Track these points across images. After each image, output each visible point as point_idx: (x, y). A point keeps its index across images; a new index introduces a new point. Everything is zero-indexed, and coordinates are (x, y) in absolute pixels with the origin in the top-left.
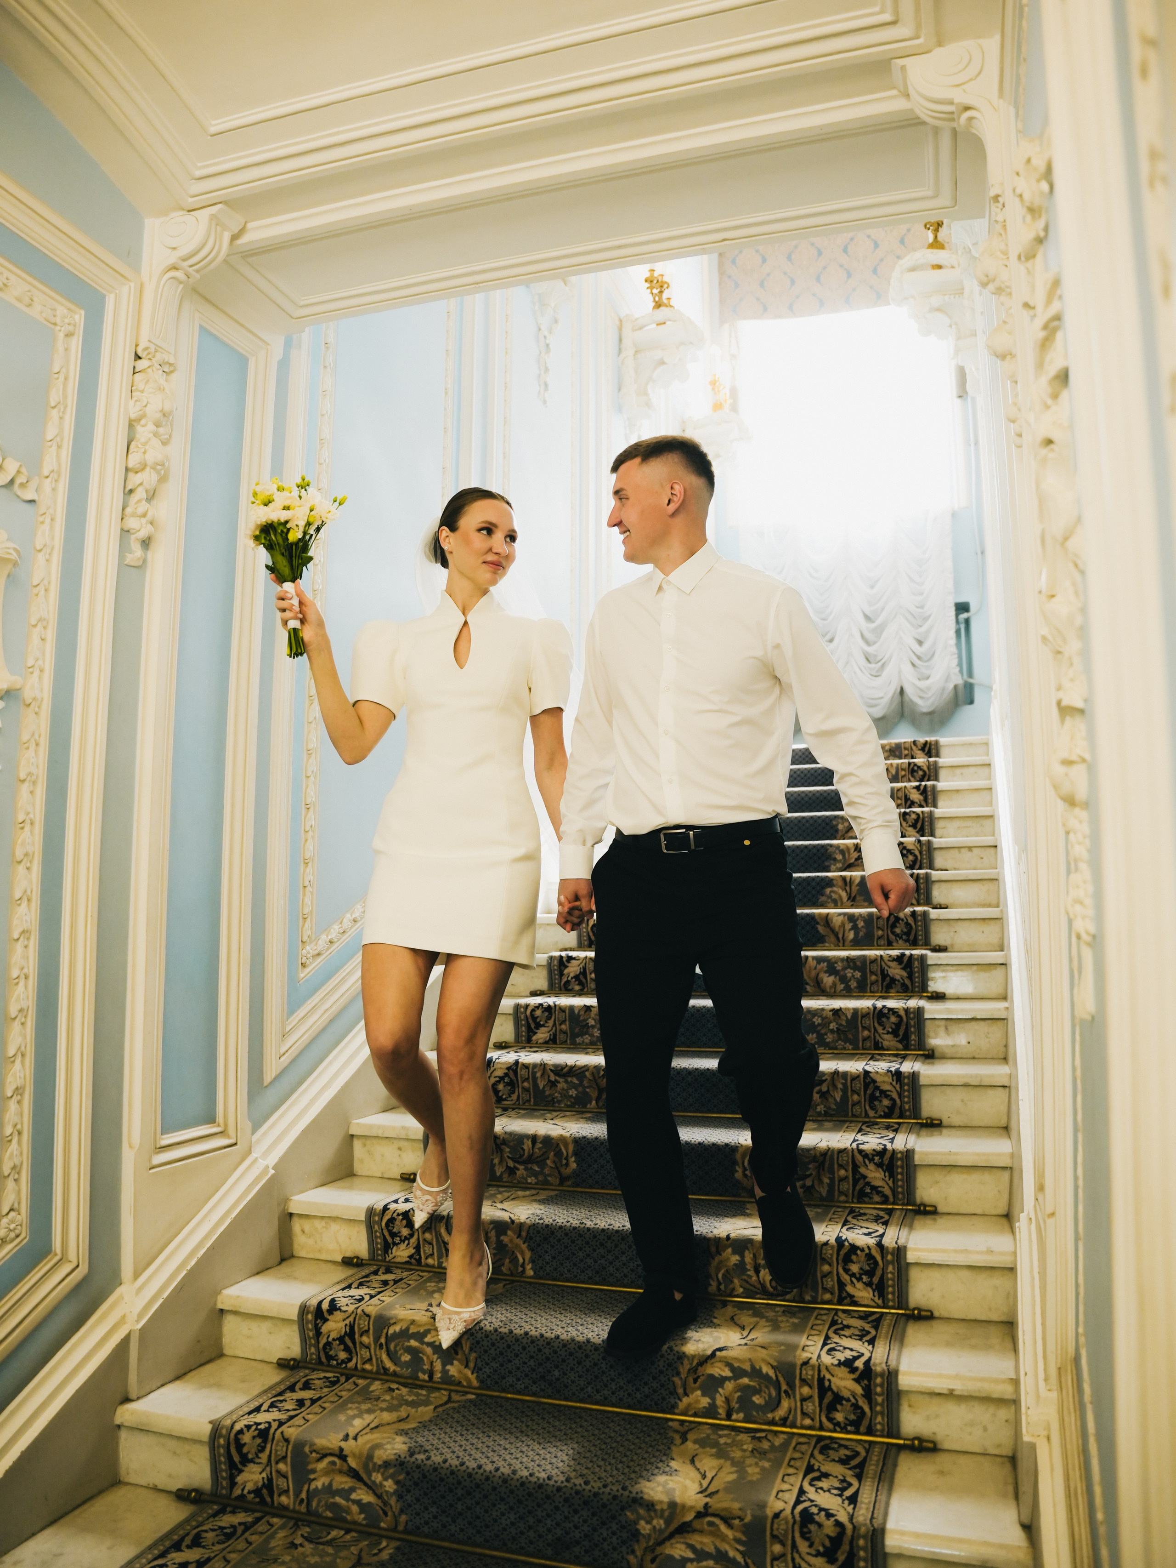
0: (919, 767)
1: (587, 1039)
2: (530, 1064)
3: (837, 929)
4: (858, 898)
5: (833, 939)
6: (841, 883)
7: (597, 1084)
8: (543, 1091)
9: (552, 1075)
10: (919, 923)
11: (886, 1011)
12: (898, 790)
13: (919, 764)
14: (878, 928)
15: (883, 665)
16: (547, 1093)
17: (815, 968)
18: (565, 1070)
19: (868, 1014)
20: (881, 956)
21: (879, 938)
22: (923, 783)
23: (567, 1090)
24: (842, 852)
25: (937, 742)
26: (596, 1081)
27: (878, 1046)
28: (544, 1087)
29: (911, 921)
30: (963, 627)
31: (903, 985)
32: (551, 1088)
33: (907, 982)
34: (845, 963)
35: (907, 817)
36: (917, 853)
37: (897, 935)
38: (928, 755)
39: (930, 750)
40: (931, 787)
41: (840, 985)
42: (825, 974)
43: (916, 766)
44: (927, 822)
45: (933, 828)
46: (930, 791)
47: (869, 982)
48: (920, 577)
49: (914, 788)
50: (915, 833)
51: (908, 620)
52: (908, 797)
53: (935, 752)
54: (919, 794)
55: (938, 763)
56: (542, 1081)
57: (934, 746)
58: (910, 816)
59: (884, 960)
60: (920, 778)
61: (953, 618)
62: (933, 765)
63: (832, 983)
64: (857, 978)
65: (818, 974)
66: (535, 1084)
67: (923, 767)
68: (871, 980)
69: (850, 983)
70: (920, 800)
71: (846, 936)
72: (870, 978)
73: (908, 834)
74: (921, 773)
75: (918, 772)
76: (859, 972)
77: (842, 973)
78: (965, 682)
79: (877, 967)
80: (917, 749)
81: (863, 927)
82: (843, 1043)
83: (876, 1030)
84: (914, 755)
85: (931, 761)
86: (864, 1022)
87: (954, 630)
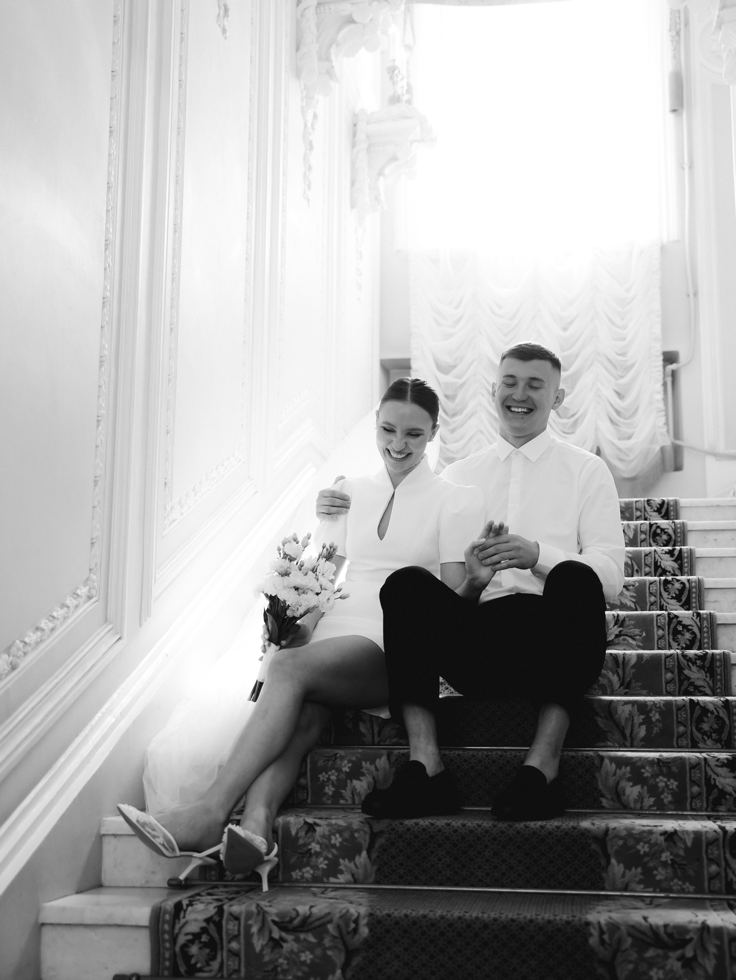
0: (663, 530)
1: (308, 872)
2: (240, 914)
3: (623, 723)
4: (633, 685)
5: (617, 736)
6: (613, 664)
7: (345, 944)
8: (261, 955)
9: (275, 929)
12: (646, 555)
13: (663, 527)
14: (679, 723)
16: (267, 958)
17: (615, 774)
18: (296, 922)
19: (716, 840)
20: (705, 759)
21: (680, 736)
22: (678, 548)
25: (676, 503)
26: (342, 938)
27: (731, 888)
28: (262, 949)
29: (723, 714)
30: (669, 380)
32: (273, 949)
34: (655, 768)
35: (669, 586)
36: (696, 630)
37: (704, 733)
38: (666, 516)
39: (667, 510)
40: (684, 553)
41: (649, 798)
42: (627, 782)
43: (656, 529)
44: (695, 593)
45: (702, 602)
46: (687, 557)
47: (689, 794)
48: (623, 319)
49: (666, 553)
50: (680, 607)
51: (606, 369)
52: (659, 564)
53: (674, 513)
54: (672, 561)
55: (687, 526)
56: (259, 939)
57: (673, 506)
58: (673, 585)
59: (709, 766)
60: (663, 543)
61: (661, 368)
62: (680, 528)
63: (637, 796)
64: (672, 789)
65: (618, 782)
66: (249, 944)
67: (666, 530)
68: (691, 793)
69: (662, 797)
70: (674, 568)
71: (634, 732)
72: (690, 790)
73: (671, 607)
74: (665, 537)
75: (661, 537)
76: (675, 781)
77: (651, 781)
78: (673, 444)
79: (699, 775)
80: (652, 510)
81: (657, 720)
82: (680, 883)
83: (727, 864)
84: (651, 516)
85: (673, 523)
86: (709, 851)
87: (661, 382)
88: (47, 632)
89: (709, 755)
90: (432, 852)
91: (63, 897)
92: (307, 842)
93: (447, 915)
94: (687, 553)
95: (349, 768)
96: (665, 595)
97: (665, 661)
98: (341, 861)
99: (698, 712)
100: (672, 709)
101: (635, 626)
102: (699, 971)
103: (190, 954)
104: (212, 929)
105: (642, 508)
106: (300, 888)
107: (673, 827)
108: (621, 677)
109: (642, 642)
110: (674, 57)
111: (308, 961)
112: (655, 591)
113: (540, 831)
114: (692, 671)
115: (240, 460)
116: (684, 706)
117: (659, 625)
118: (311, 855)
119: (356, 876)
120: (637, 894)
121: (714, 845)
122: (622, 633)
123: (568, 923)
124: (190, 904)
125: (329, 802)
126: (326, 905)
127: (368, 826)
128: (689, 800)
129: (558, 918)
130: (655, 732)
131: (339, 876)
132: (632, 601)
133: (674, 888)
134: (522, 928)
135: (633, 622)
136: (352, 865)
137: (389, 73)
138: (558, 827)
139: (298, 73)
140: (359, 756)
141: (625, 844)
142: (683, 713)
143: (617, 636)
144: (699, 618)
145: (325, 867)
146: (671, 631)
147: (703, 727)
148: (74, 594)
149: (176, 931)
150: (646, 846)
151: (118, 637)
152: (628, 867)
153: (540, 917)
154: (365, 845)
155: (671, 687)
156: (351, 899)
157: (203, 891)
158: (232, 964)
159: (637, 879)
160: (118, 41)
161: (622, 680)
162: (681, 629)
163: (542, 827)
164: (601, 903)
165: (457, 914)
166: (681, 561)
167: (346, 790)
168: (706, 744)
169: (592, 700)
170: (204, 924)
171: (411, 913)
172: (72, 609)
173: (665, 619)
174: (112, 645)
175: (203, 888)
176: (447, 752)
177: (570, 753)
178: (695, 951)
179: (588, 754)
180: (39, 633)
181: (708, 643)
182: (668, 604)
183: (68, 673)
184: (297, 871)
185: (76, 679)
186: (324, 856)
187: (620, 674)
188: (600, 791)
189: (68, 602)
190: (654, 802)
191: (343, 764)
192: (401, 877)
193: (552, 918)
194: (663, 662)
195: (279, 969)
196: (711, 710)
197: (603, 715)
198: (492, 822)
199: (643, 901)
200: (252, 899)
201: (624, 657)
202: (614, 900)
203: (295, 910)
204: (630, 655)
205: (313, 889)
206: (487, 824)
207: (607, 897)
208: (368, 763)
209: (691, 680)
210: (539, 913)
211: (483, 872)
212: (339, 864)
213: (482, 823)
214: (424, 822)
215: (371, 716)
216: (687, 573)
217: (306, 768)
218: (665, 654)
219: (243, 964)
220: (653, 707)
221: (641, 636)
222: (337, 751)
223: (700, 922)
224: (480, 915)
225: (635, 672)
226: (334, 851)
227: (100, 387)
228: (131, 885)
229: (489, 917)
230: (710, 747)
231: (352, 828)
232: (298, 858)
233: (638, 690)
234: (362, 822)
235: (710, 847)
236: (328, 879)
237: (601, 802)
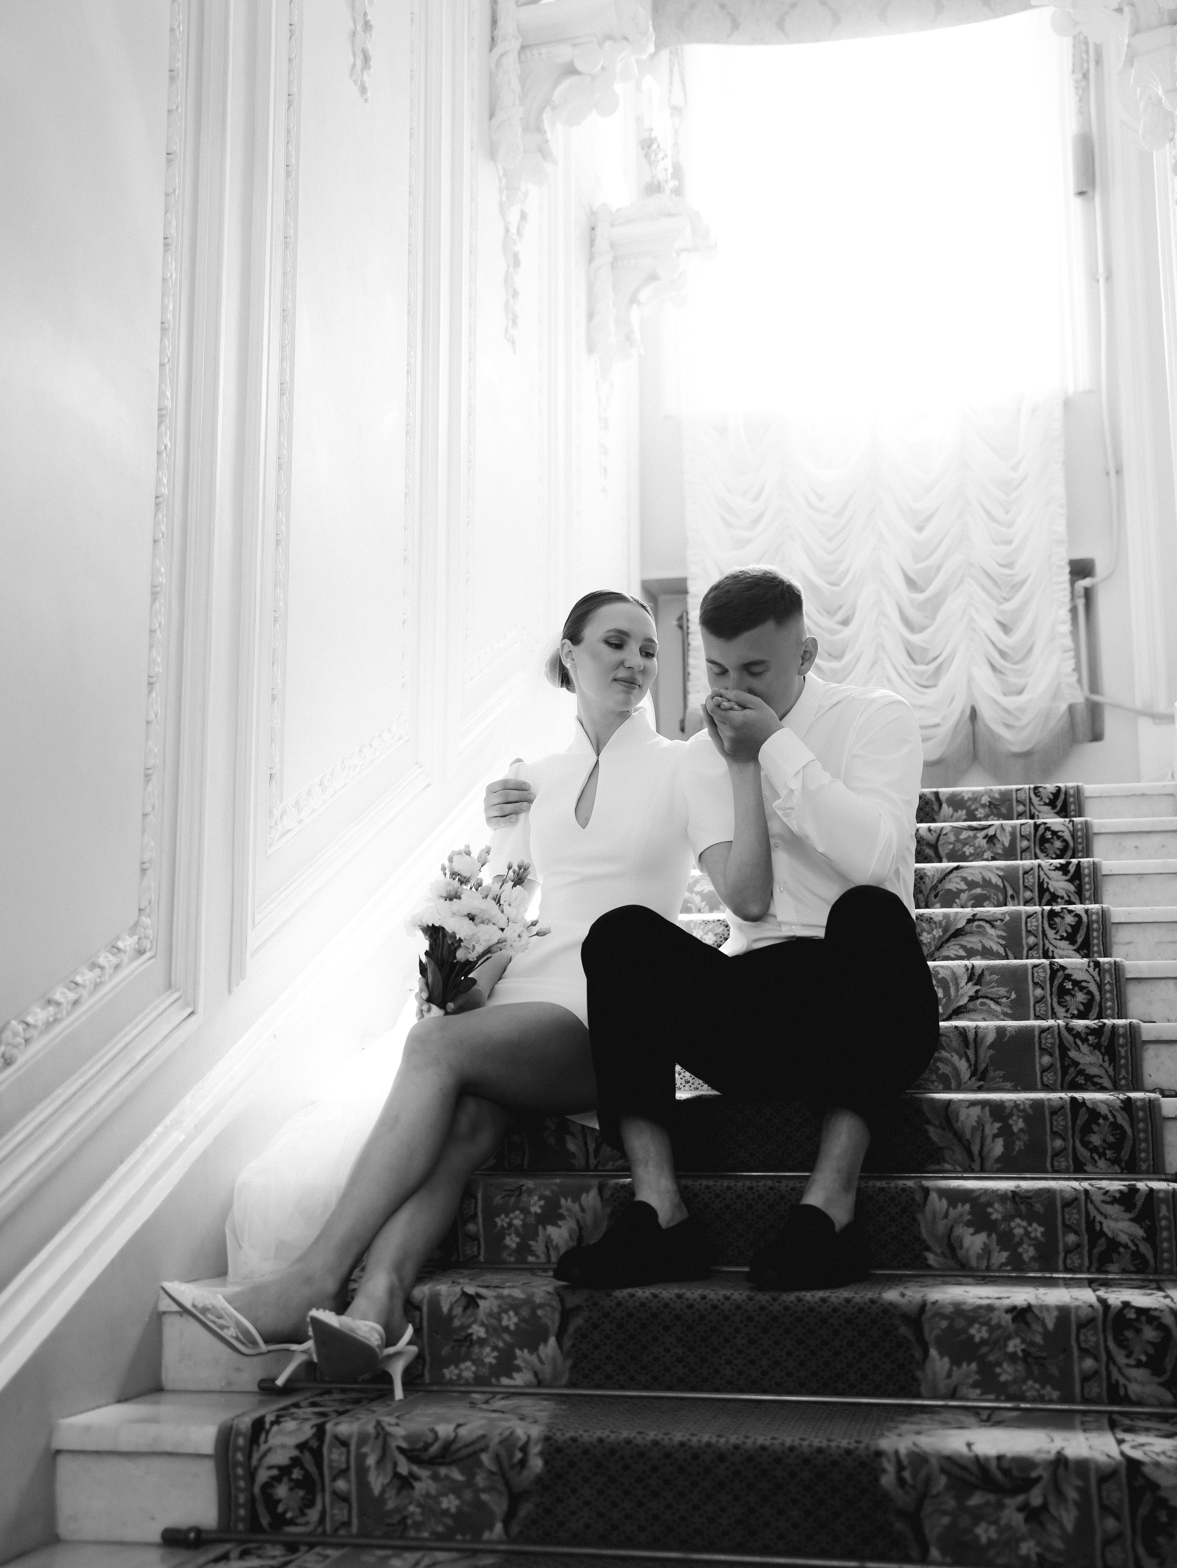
0: (1054, 833)
1: (468, 1370)
2: (350, 1436)
3: (968, 1136)
4: (991, 1074)
5: (959, 1154)
6: (956, 1043)
7: (507, 1483)
8: (381, 1499)
9: (402, 1460)
10: (1141, 1125)
11: (1132, 1315)
12: (1026, 873)
13: (1055, 828)
14: (1055, 1134)
15: (939, 668)
16: (390, 1505)
17: (946, 1215)
18: (434, 1449)
19: (1093, 1320)
20: (1086, 1192)
21: (1056, 1154)
22: (1075, 861)
23: (436, 1498)
24: (944, 983)
25: (1078, 791)
26: (504, 1475)
27: (1116, 1394)
28: (383, 1491)
29: (1122, 1119)
30: (1081, 603)
31: (1137, 1255)
32: (399, 1490)
33: (1145, 1249)
34: (1009, 1205)
35: (1057, 920)
36: (1093, 988)
37: (1094, 1150)
38: (1063, 812)
39: (1065, 803)
40: (1084, 868)
41: (999, 1252)
42: (965, 1228)
43: (1045, 832)
44: (1097, 930)
45: (1108, 944)
46: (1089, 875)
47: (1061, 1246)
48: (1007, 512)
49: (1057, 869)
50: (1074, 952)
51: (983, 588)
52: (1045, 886)
53: (1075, 807)
54: (1066, 880)
55: (1092, 826)
56: (378, 1476)
57: (1073, 796)
58: (1063, 918)
59: (1092, 1202)
60: (1056, 854)
61: (1067, 585)
62: (1082, 830)
63: (982, 1249)
64: (1035, 1239)
65: (952, 1228)
66: (363, 1484)
67: (1060, 834)
68: (1065, 1244)
69: (1020, 1250)
70: (1070, 892)
71: (986, 1150)
72: (1063, 1240)
73: (1061, 952)
74: (1058, 844)
75: (1052, 843)
76: (1040, 1225)
77: (1003, 1227)
78: (1087, 700)
79: (1077, 1216)
80: (1042, 803)
81: (1021, 1130)
82: (1037, 1386)
83: (1110, 1357)
84: (1040, 812)
85: (1071, 823)
86: (1082, 1338)
87: (1067, 607)
88: (65, 1007)
89: (1092, 1186)
90: (655, 1339)
91: (93, 1409)
92: (466, 1324)
93: (663, 1439)
94: (1089, 868)
95: (541, 1207)
96: (1051, 933)
97: (1040, 1037)
98: (518, 1352)
99: (1083, 1116)
100: (1043, 1113)
101: (999, 983)
102: (1052, 1528)
103: (275, 1497)
104: (307, 1459)
105: (1025, 800)
106: (455, 1394)
107: (1026, 1300)
108: (973, 1062)
109: (1010, 1008)
110: (1081, 112)
111: (453, 1510)
112: (1035, 928)
113: (820, 1306)
114: (1081, 1052)
115: (401, 738)
116: (1062, 1107)
117: (1036, 980)
118: (472, 1343)
119: (540, 1376)
120: (969, 1404)
121: (1089, 1327)
122: (980, 994)
123: (848, 1452)
124: (277, 1422)
125: (512, 1259)
126: (483, 1422)
127: (557, 1299)
128: (1062, 1255)
129: (834, 1444)
130: (1017, 1148)
131: (515, 1375)
132: (1000, 944)
133: (1028, 1394)
134: (778, 1461)
135: (995, 977)
136: (534, 1359)
137: (643, 148)
138: (848, 1301)
139: (492, 153)
140: (556, 1188)
141: (951, 1326)
142: (1060, 1118)
143: (972, 999)
144: (1097, 970)
145: (494, 1361)
146: (1055, 990)
147: (1092, 1139)
148: (113, 947)
149: (254, 1462)
150: (984, 1329)
151: (189, 1010)
152: (956, 1362)
153: (805, 1443)
154: (554, 1327)
155: (1049, 1078)
156: (525, 1412)
157: (306, 1399)
158: (339, 1513)
159: (971, 1381)
160: (177, 108)
161: (973, 1068)
162: (1071, 987)
163: (823, 1300)
164: (912, 1419)
165: (678, 1437)
166: (1080, 880)
167: (537, 1241)
168: (1097, 1167)
169: (921, 1100)
170: (295, 1453)
171: (608, 1437)
172: (109, 971)
173: (1045, 971)
174: (179, 1024)
175: (308, 1395)
176: (690, 1183)
177: (878, 1184)
178: (1045, 1497)
179: (904, 1184)
180: (51, 1009)
181: (1112, 1008)
182: (1056, 947)
183: (102, 1068)
184: (452, 1367)
185: (116, 1077)
186: (491, 1343)
187: (970, 1057)
188: (924, 1241)
189: (101, 960)
190: (1008, 1258)
191: (532, 1202)
192: (609, 1377)
193: (824, 1444)
194: (1037, 1039)
195: (409, 1521)
196: (1104, 1114)
197: (937, 1123)
198: (748, 1292)
199: (977, 1414)
200: (374, 1412)
201: (976, 1032)
202: (933, 1413)
203: (433, 1430)
204: (986, 1028)
205: (474, 1396)
206: (739, 1295)
207: (923, 1409)
208: (569, 1200)
209: (1080, 1067)
210: (805, 1436)
211: (733, 1369)
212: (515, 1357)
213: (732, 1294)
214: (642, 1293)
215: (584, 1127)
216: (1089, 899)
217: (476, 1208)
218: (1039, 1027)
219: (354, 1513)
220: (1015, 1110)
221: (1008, 998)
222: (523, 1181)
223: (1054, 1452)
224: (714, 1440)
225: (993, 1055)
226: (507, 1337)
227: (152, 631)
228: (204, 1387)
229: (727, 1442)
230: (1103, 1171)
231: (535, 1301)
232: (453, 1348)
233: (999, 1082)
234: (548, 1293)
235: (1083, 1331)
236: (498, 1379)
237: (926, 1259)
